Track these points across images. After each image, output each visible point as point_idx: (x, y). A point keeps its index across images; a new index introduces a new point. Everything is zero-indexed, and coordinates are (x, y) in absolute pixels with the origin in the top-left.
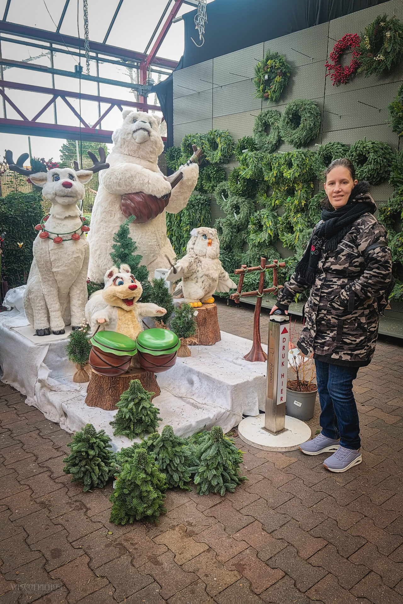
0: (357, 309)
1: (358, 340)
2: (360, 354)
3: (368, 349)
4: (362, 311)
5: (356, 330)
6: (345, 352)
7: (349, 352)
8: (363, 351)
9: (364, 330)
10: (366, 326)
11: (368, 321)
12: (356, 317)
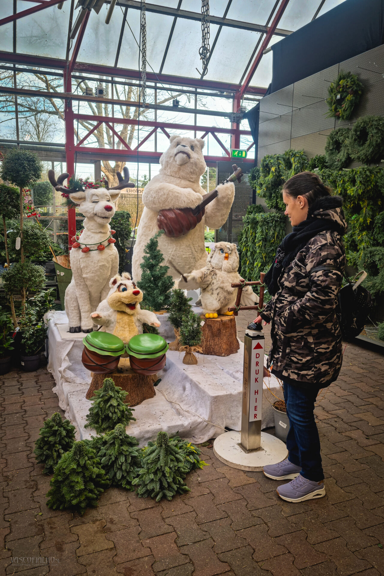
0: (303, 328)
1: (304, 360)
2: (307, 375)
3: (316, 371)
4: (309, 330)
5: (302, 348)
6: (292, 371)
7: (296, 371)
8: (310, 372)
9: (311, 351)
10: (313, 346)
11: (316, 341)
12: (302, 336)
